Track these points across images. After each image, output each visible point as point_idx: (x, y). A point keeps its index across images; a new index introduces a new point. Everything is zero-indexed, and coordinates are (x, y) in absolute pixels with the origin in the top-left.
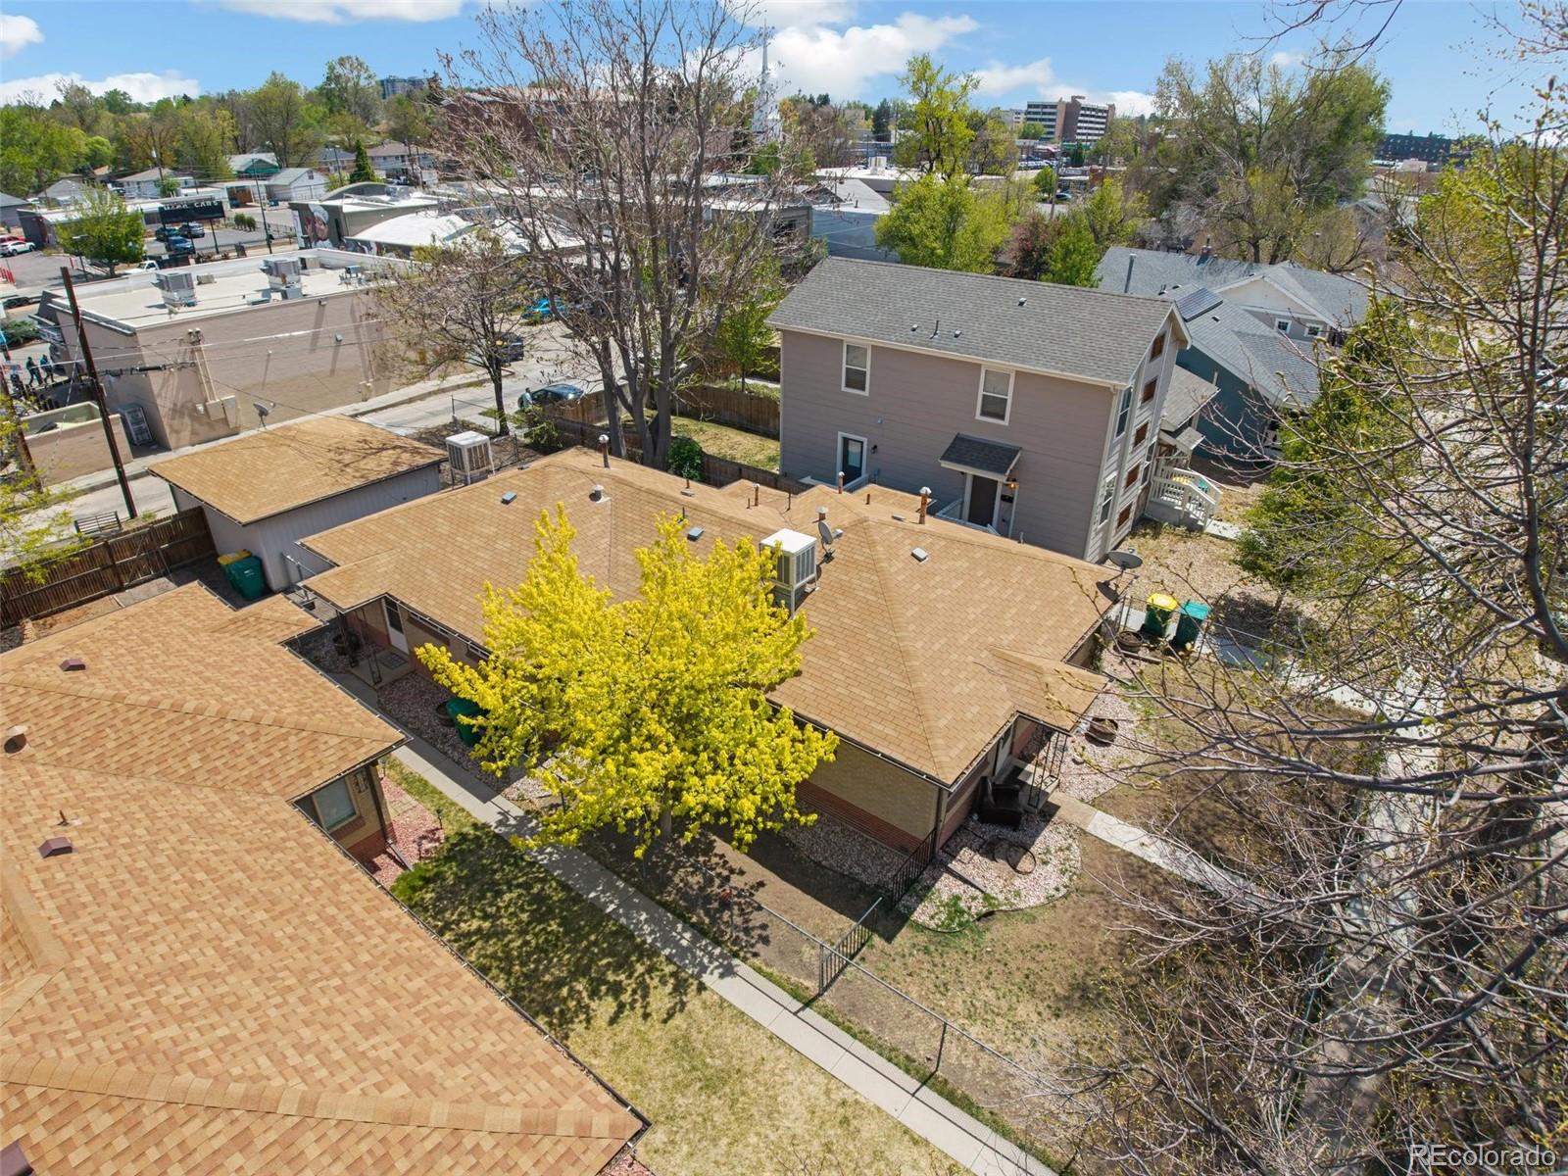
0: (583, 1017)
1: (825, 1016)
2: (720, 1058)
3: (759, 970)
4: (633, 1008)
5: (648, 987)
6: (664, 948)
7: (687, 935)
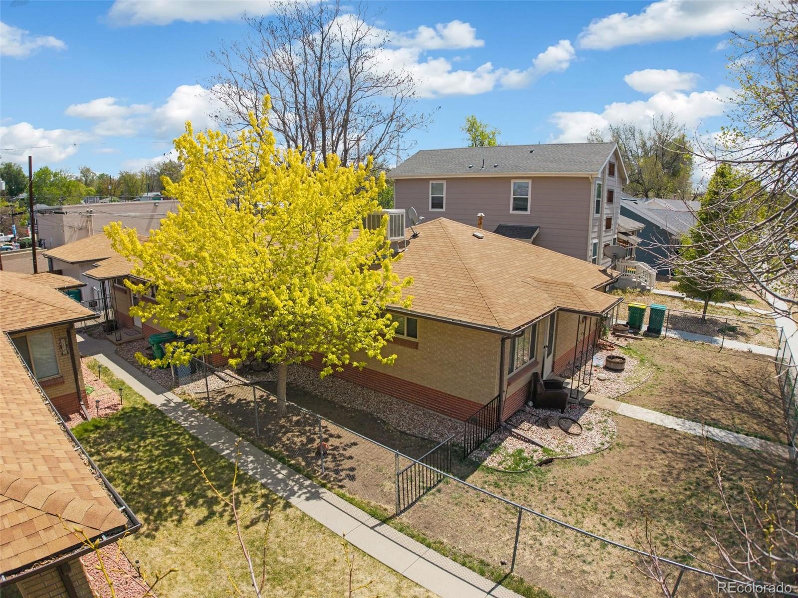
0: (175, 517)
1: (401, 530)
2: (292, 557)
3: (342, 496)
4: (221, 516)
5: (240, 502)
6: (261, 479)
7: (284, 472)
